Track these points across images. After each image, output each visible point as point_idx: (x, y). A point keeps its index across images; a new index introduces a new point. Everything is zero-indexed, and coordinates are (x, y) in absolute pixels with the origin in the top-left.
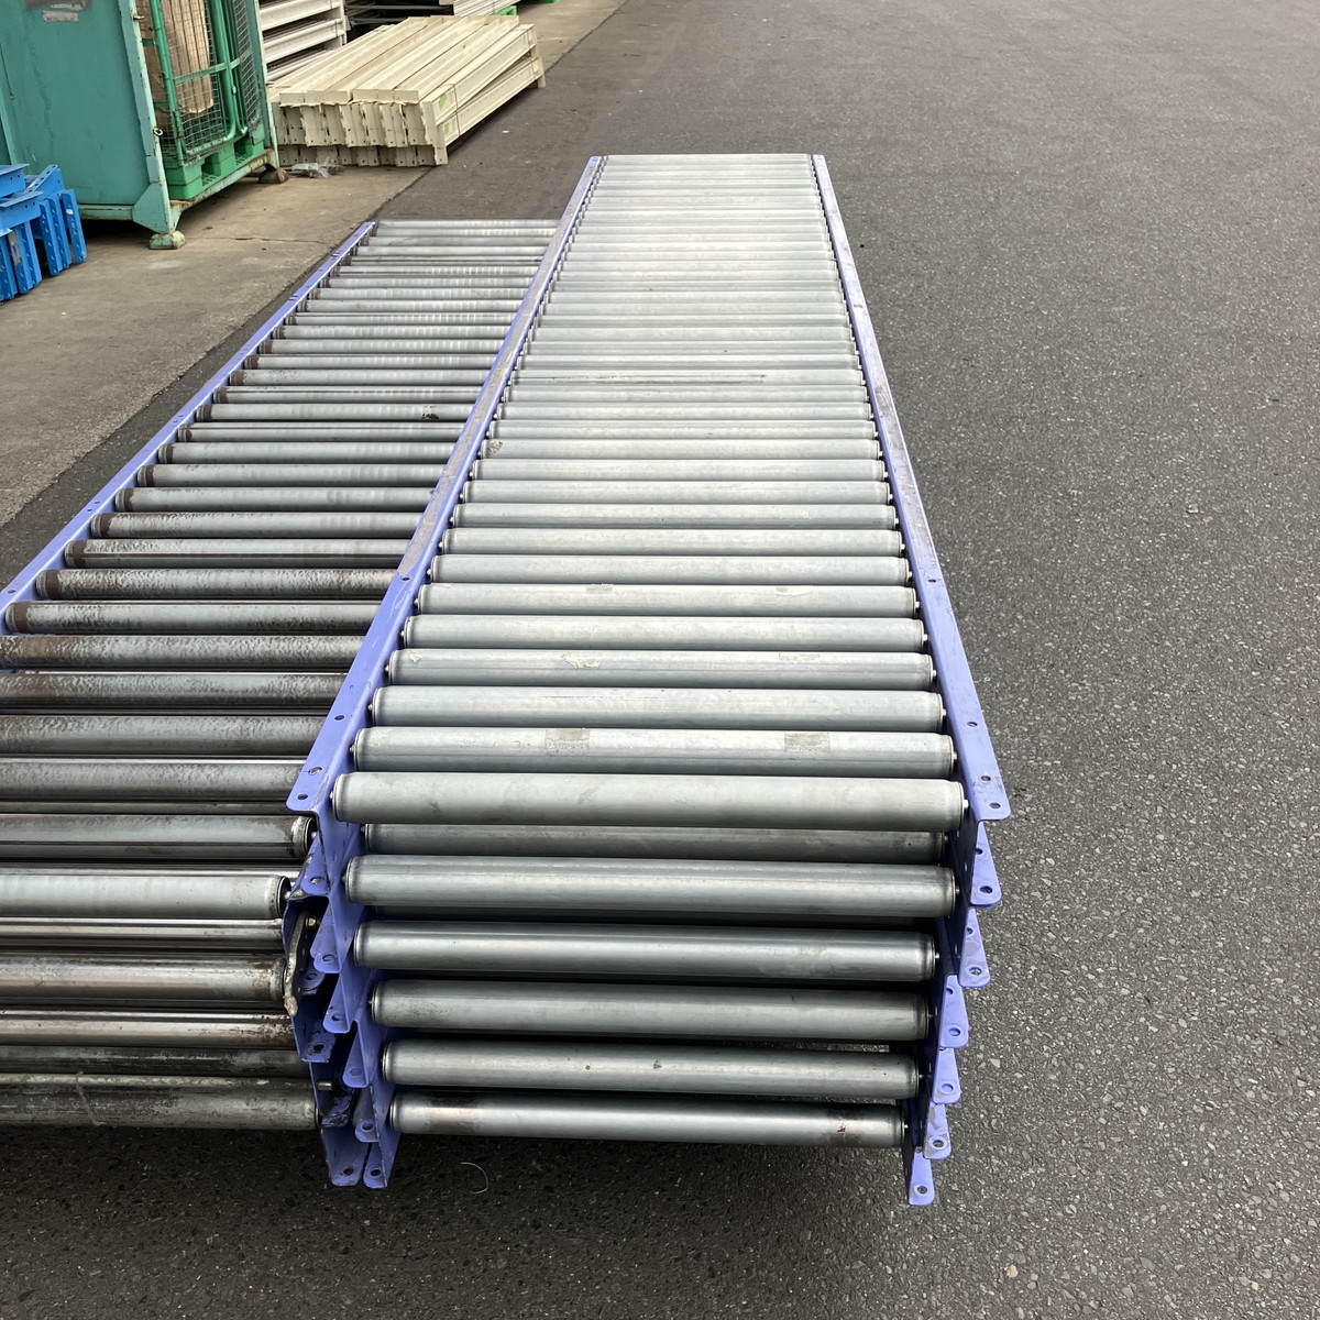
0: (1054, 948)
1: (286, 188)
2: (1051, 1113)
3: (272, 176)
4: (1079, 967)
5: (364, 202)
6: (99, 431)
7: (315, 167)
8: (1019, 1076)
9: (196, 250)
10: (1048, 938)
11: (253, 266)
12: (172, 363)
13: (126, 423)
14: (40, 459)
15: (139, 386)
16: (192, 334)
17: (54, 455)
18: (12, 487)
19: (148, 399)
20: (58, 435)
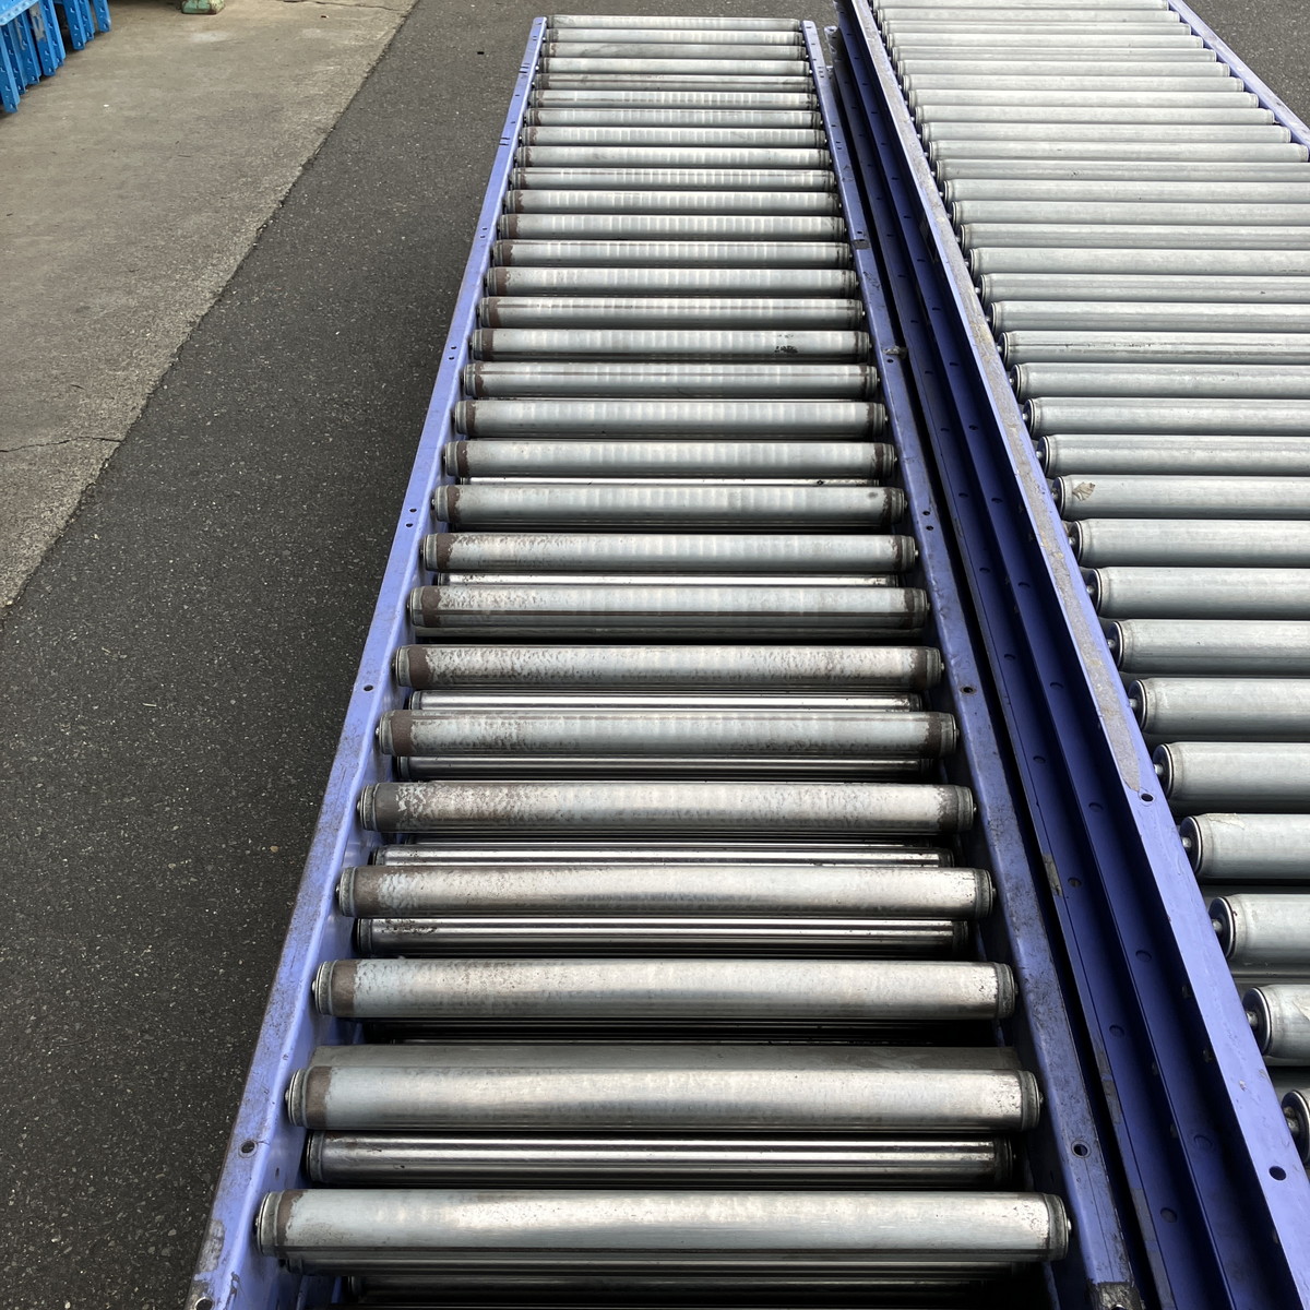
6: (207, 284)
11: (318, 40)
12: (266, 182)
13: (237, 271)
14: (146, 325)
15: (236, 216)
16: (275, 139)
17: (161, 319)
18: (124, 369)
19: (252, 234)
20: (157, 288)
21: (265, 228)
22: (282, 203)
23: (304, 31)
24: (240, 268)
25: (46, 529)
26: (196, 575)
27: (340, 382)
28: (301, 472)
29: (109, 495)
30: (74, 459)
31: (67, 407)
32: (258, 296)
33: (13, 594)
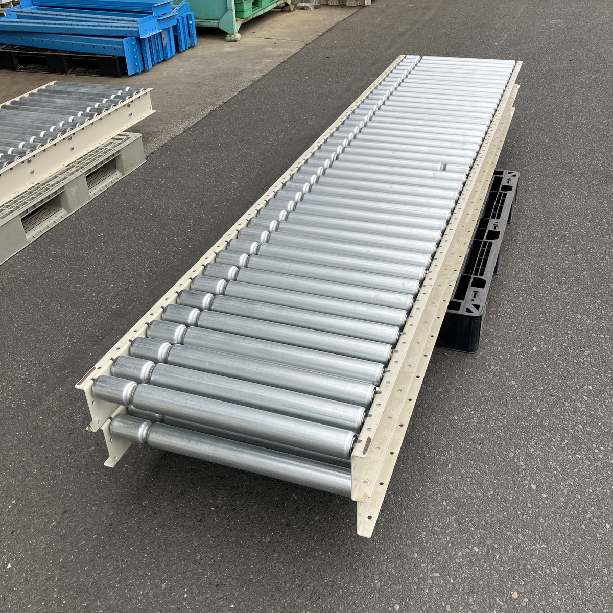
0: (580, 433)
1: (293, 14)
2: (556, 518)
3: (287, 8)
4: (592, 445)
5: (327, 23)
6: (184, 126)
7: (308, 5)
8: (544, 495)
9: (246, 43)
10: (579, 427)
11: (269, 52)
12: (223, 96)
15: (206, 106)
16: (234, 83)
17: (162, 136)
19: (208, 112)
21: (214, 111)
22: (225, 103)
23: (266, 48)
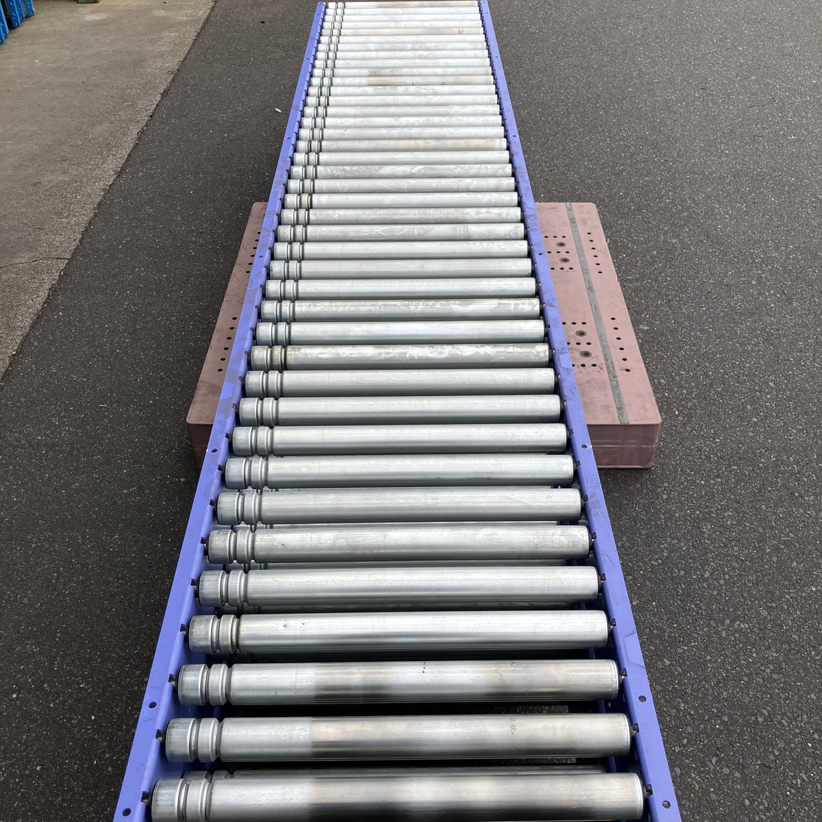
12: (140, 105)
13: (128, 158)
14: (77, 191)
15: (124, 125)
16: (142, 78)
17: (85, 188)
18: (67, 217)
19: (135, 136)
20: (81, 170)
21: (142, 132)
22: (151, 116)
23: (154, 12)
24: (129, 156)
25: (31, 310)
26: (122, 333)
27: (196, 220)
28: (177, 272)
29: (66, 290)
30: (43, 270)
31: (34, 241)
32: (142, 172)
33: (16, 348)
